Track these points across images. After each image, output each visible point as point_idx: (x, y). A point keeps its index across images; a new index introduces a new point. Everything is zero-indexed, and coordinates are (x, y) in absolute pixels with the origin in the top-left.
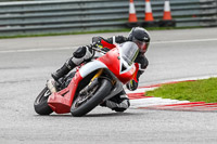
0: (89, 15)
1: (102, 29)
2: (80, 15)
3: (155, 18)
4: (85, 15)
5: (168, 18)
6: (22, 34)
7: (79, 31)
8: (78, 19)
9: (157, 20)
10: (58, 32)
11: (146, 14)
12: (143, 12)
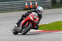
0: (14, 6)
1: (18, 10)
2: (12, 6)
4: (13, 6)
7: (11, 11)
8: (11, 8)
9: (34, 7)
10: (5, 11)
12: (30, 5)
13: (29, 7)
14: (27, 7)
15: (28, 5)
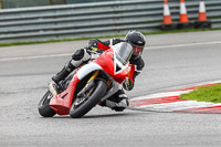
2: (114, 18)
3: (190, 19)
5: (203, 19)
6: (55, 38)
9: (193, 21)
11: (181, 15)
12: (178, 13)
13: (178, 20)
14: (168, 22)
15: (172, 14)
